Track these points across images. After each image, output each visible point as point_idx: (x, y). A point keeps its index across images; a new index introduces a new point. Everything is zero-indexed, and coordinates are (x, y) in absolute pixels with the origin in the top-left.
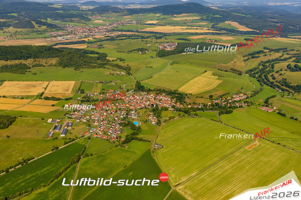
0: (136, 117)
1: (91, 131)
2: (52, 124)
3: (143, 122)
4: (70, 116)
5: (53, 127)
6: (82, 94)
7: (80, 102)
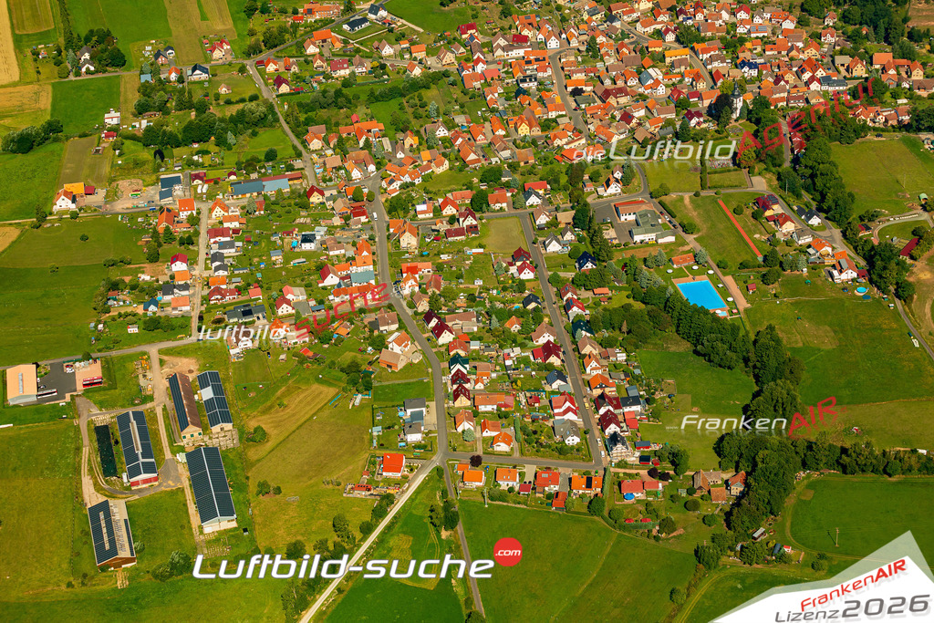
0: (671, 239)
1: (414, 438)
2: (57, 414)
3: (753, 277)
4: (152, 308)
5: (88, 450)
6: (112, 72)
7: (147, 155)
